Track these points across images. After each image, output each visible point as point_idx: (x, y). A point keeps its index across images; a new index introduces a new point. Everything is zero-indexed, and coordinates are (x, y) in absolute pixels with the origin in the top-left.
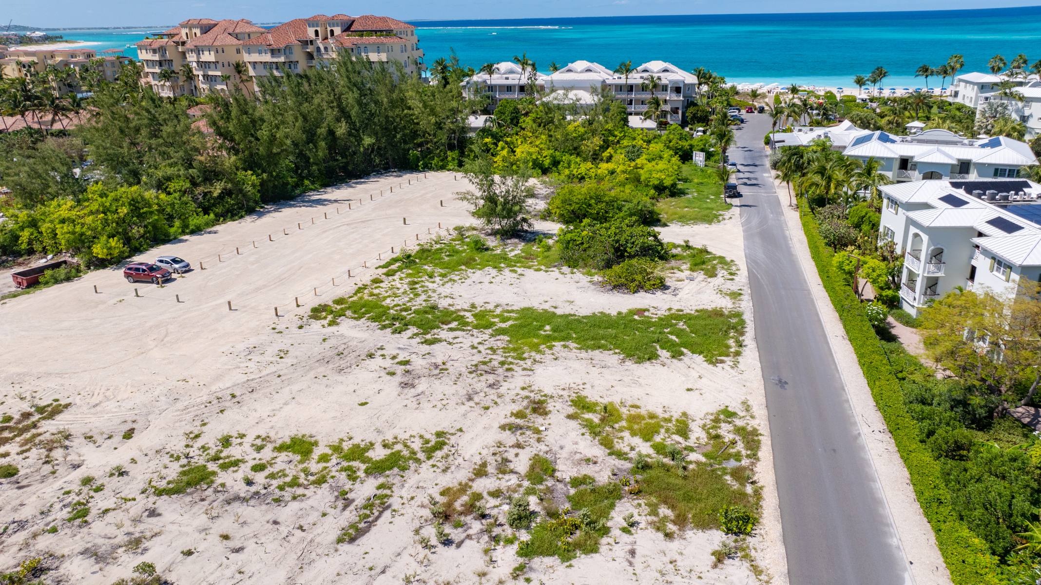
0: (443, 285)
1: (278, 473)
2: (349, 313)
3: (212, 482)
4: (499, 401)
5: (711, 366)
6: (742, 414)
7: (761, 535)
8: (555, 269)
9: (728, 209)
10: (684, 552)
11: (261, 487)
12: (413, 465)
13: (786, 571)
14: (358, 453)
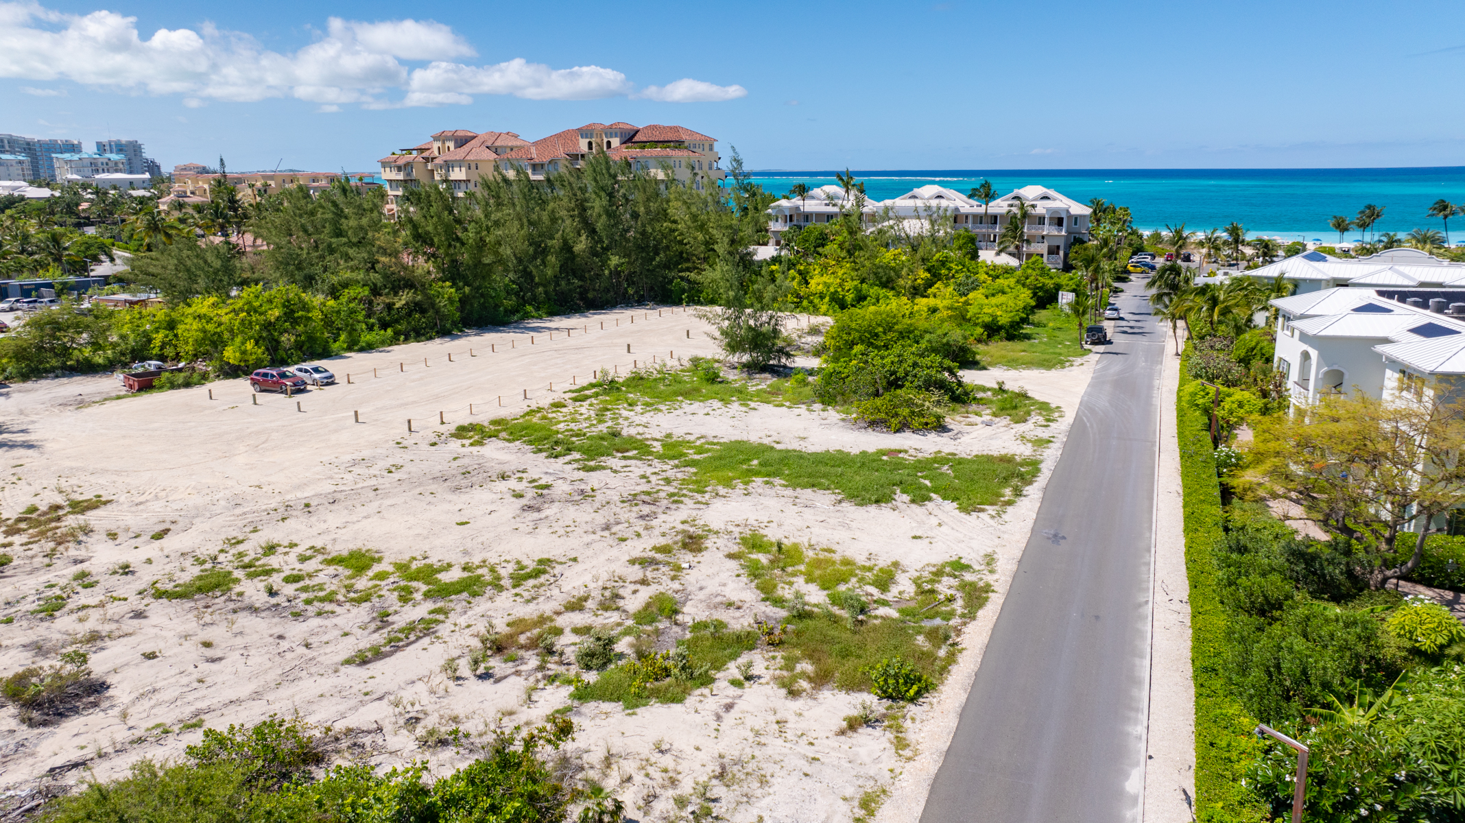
0: (642, 414)
1: (314, 586)
2: (504, 435)
3: (230, 589)
4: (643, 533)
5: (962, 515)
6: (976, 567)
7: (931, 704)
8: (803, 406)
9: (1083, 355)
10: (805, 713)
11: (285, 599)
12: (489, 591)
13: (945, 748)
14: (428, 573)
